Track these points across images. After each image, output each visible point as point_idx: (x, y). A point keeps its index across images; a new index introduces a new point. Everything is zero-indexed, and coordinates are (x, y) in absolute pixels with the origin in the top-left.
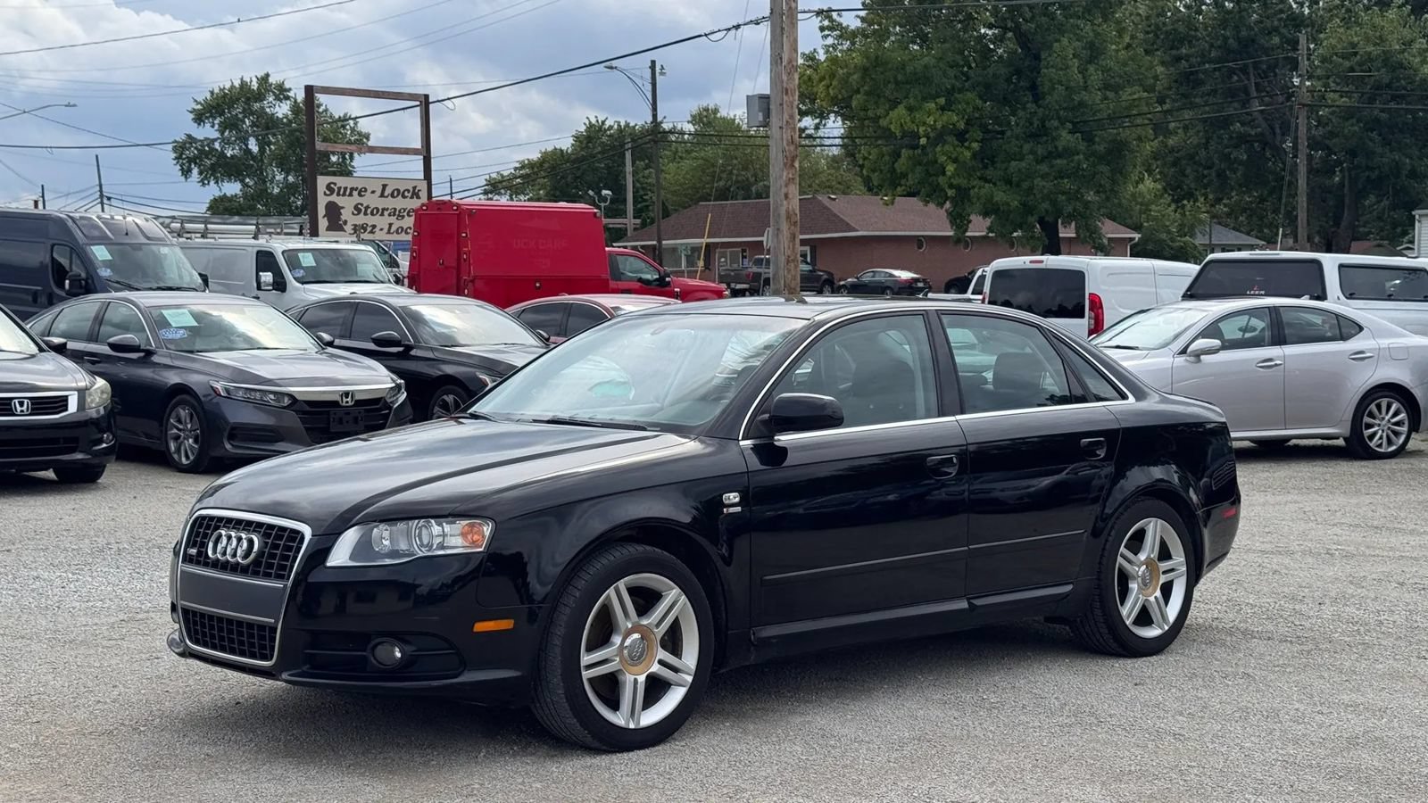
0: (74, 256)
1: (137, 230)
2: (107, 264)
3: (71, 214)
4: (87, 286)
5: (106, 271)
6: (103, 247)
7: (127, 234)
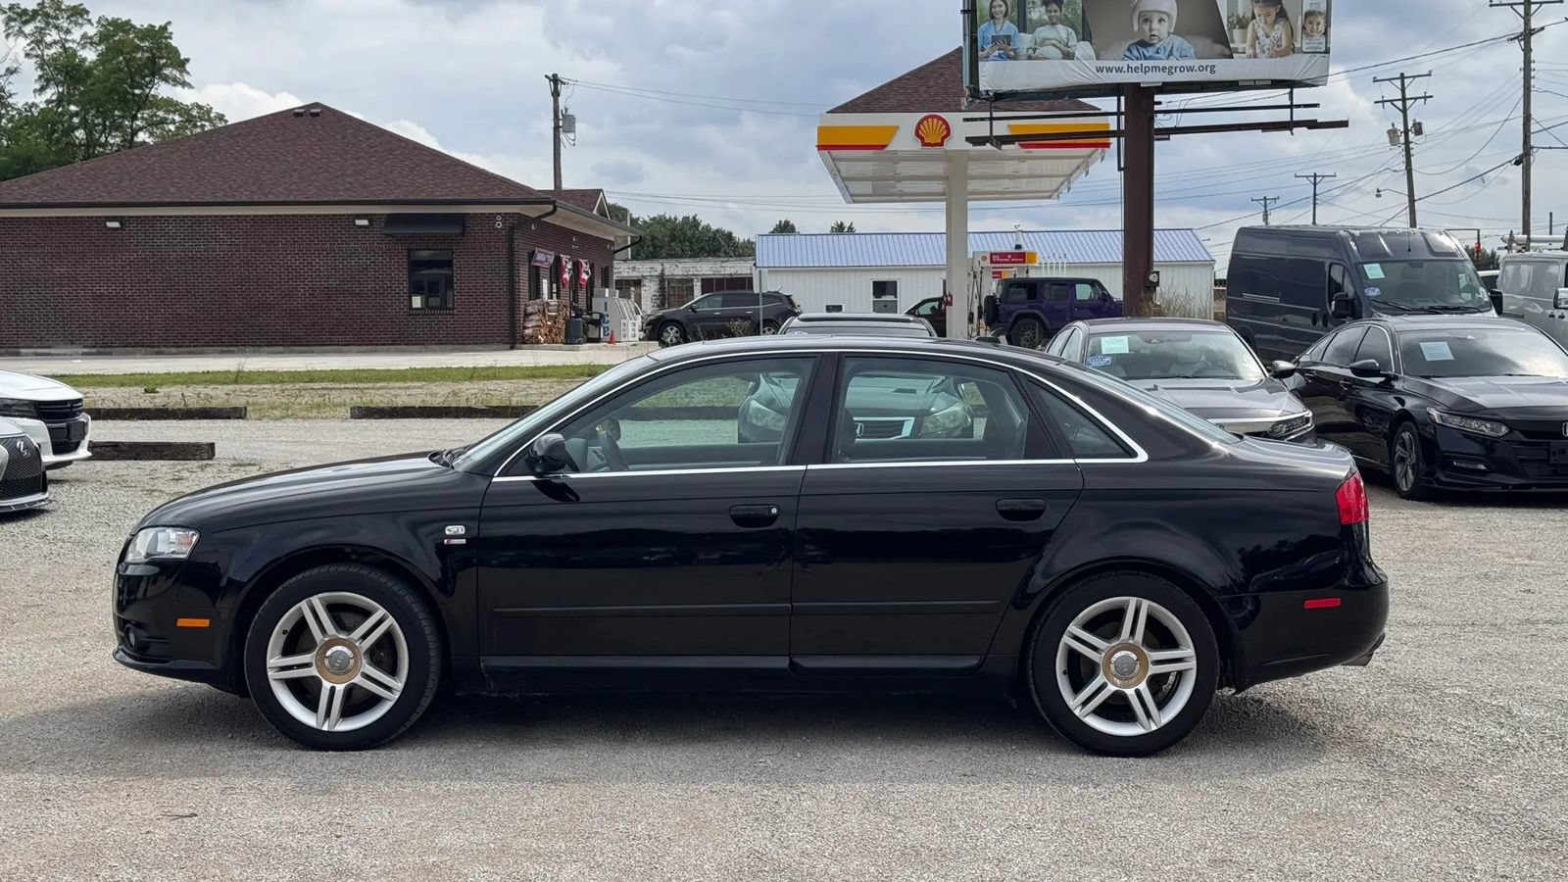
0: (1346, 275)
1: (1424, 245)
2: (1376, 283)
3: (1352, 231)
4: (1351, 310)
5: (1373, 291)
6: (1377, 265)
7: (1410, 250)
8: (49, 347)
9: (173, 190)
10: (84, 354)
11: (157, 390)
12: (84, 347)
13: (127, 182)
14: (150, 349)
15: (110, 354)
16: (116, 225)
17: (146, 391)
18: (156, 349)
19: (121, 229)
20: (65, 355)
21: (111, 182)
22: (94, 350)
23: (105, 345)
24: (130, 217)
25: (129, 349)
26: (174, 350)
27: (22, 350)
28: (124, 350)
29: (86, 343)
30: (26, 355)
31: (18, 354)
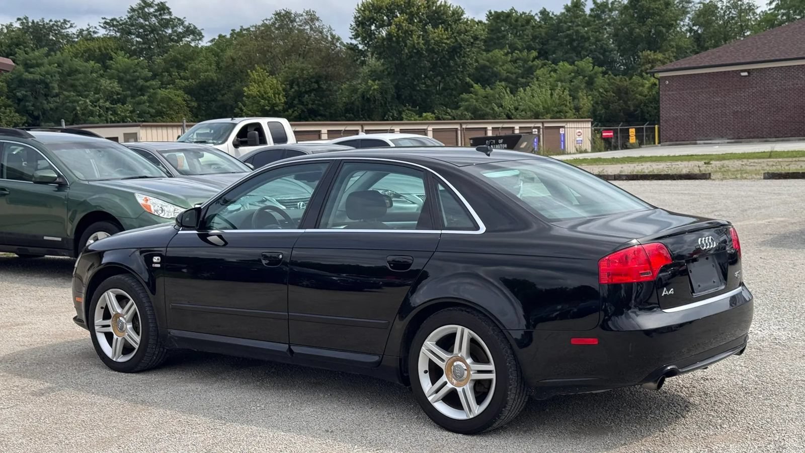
8: (710, 140)
9: (777, 53)
10: (728, 143)
11: (711, 162)
12: (728, 139)
13: (754, 51)
14: (761, 139)
15: (741, 142)
16: (746, 74)
17: (705, 163)
18: (765, 139)
19: (749, 76)
20: (719, 143)
21: (747, 51)
22: (733, 141)
23: (739, 138)
24: (753, 69)
25: (751, 139)
26: (774, 139)
27: (698, 142)
28: (748, 140)
29: (729, 137)
30: (700, 144)
31: (696, 144)
